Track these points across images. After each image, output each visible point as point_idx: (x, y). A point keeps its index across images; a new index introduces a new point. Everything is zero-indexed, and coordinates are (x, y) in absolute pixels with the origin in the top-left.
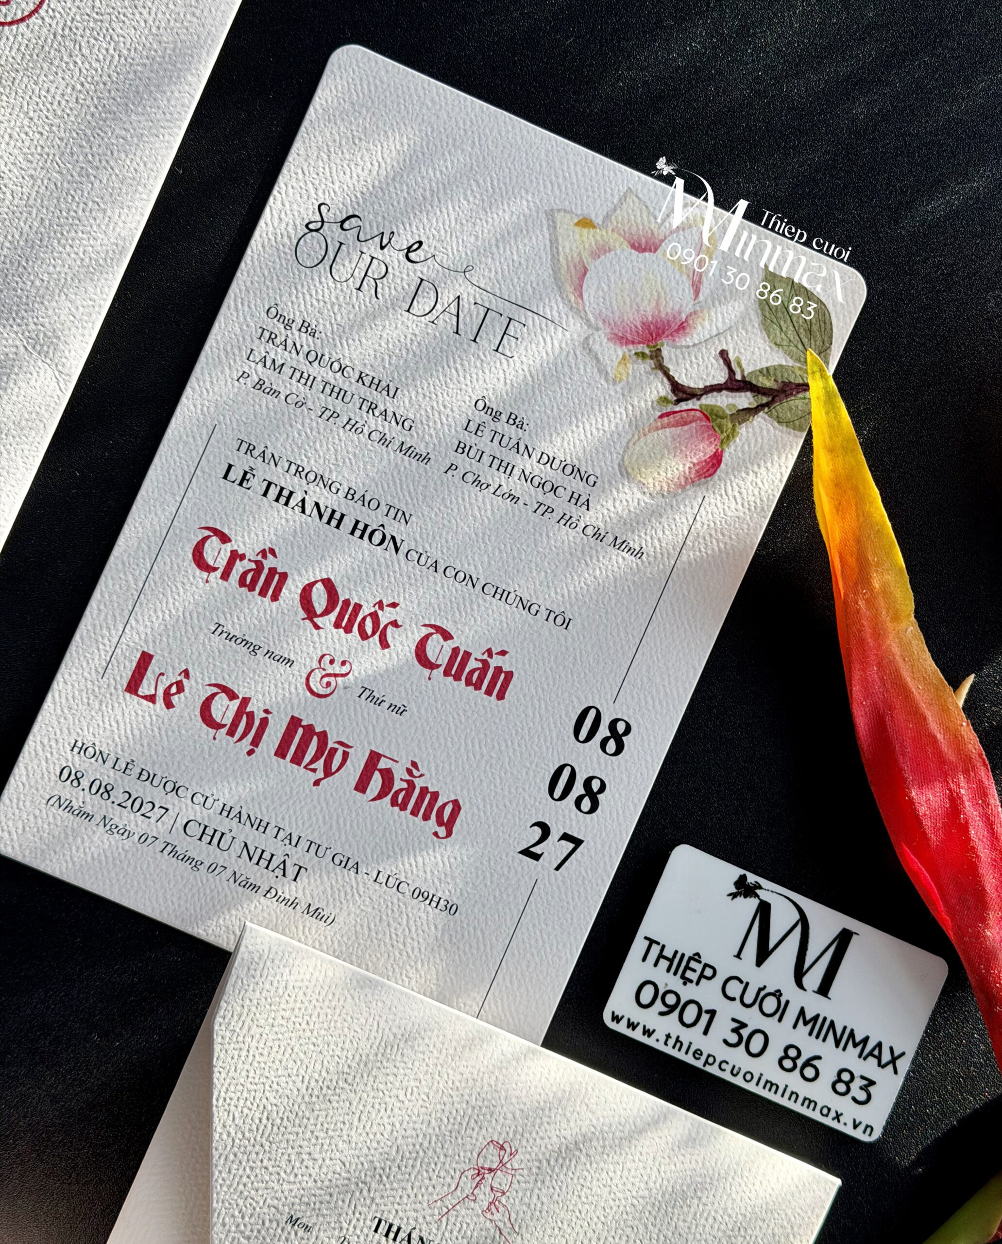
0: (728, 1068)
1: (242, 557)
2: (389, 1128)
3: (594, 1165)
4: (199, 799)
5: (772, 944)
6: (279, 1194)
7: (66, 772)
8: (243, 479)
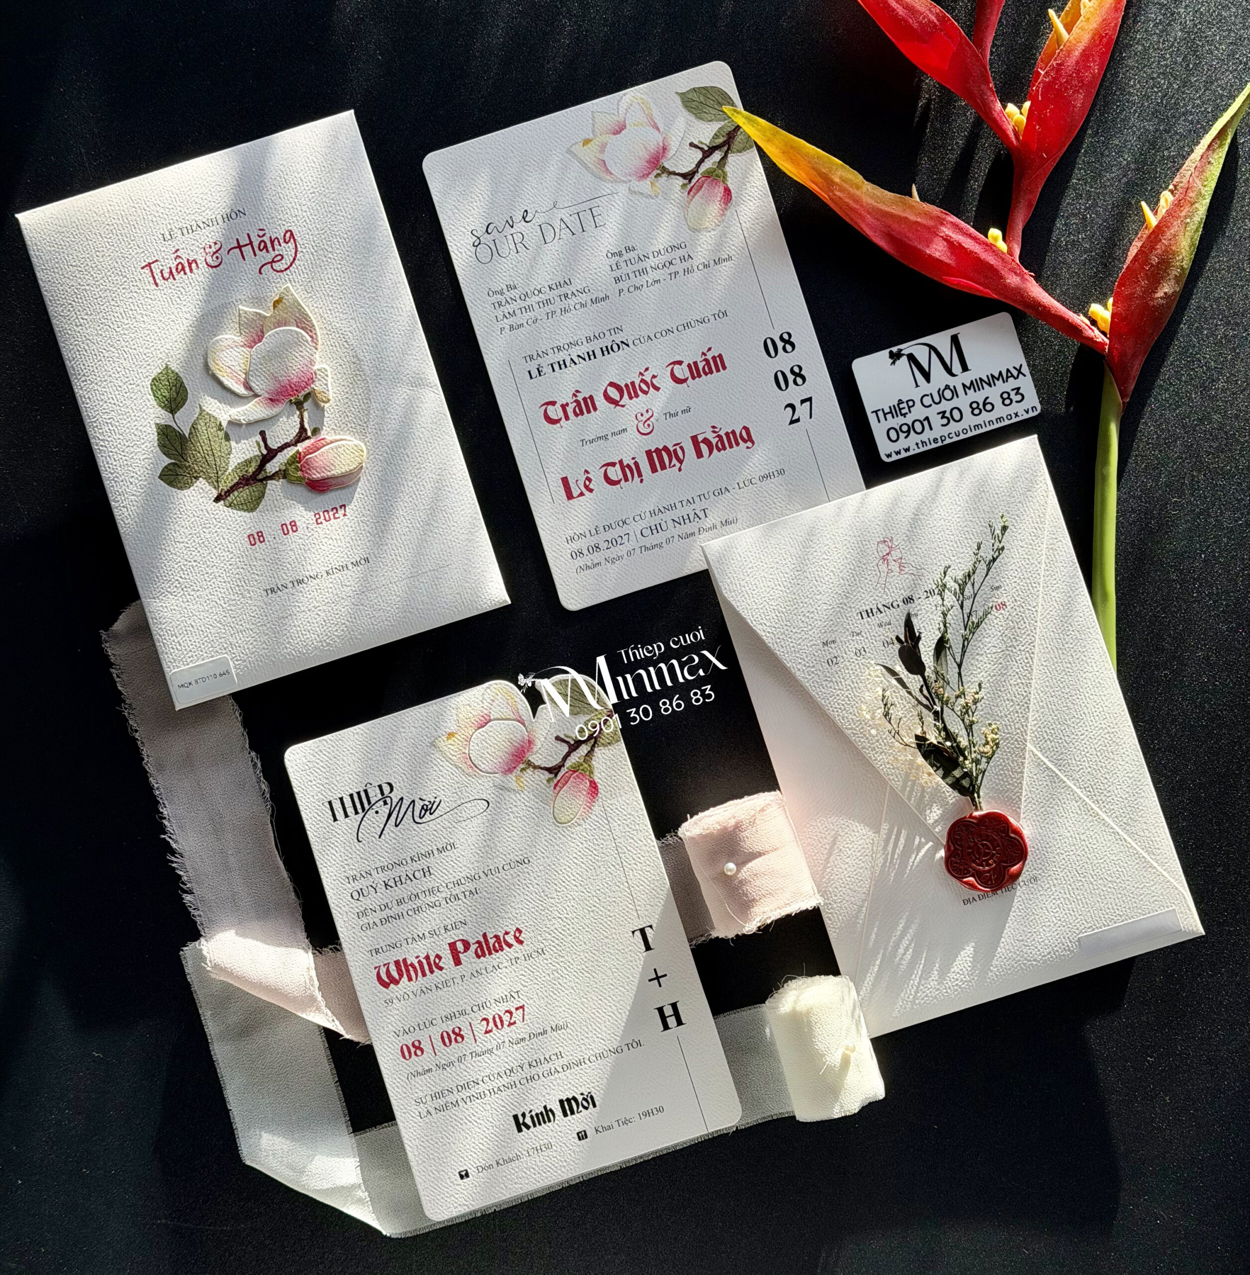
0: (953, 435)
1: (567, 404)
2: (831, 574)
3: (929, 516)
4: (637, 518)
5: (927, 369)
6: (811, 638)
7: (574, 554)
8: (539, 372)
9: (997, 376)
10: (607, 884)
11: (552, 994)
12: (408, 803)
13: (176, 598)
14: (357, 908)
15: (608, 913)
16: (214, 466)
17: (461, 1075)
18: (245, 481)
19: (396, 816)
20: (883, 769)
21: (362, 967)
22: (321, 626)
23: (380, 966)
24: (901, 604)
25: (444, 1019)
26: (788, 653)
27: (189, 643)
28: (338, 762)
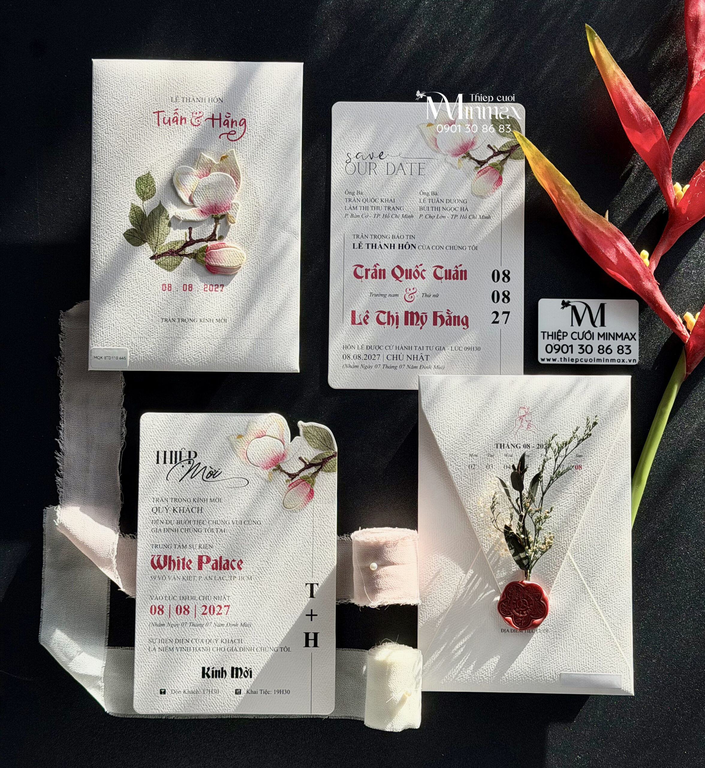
0: (583, 360)
1: (369, 270)
2: (488, 416)
4: (388, 348)
5: (581, 317)
6: (464, 449)
7: (345, 356)
8: (359, 246)
9: (619, 335)
10: (301, 551)
13: (110, 306)
14: (153, 517)
15: (296, 568)
16: (157, 239)
17: (180, 634)
18: (172, 253)
19: (193, 472)
20: (480, 538)
21: (144, 552)
22: (187, 349)
23: (155, 556)
24: (522, 447)
25: (181, 598)
26: (448, 453)
27: (109, 334)
28: (170, 430)
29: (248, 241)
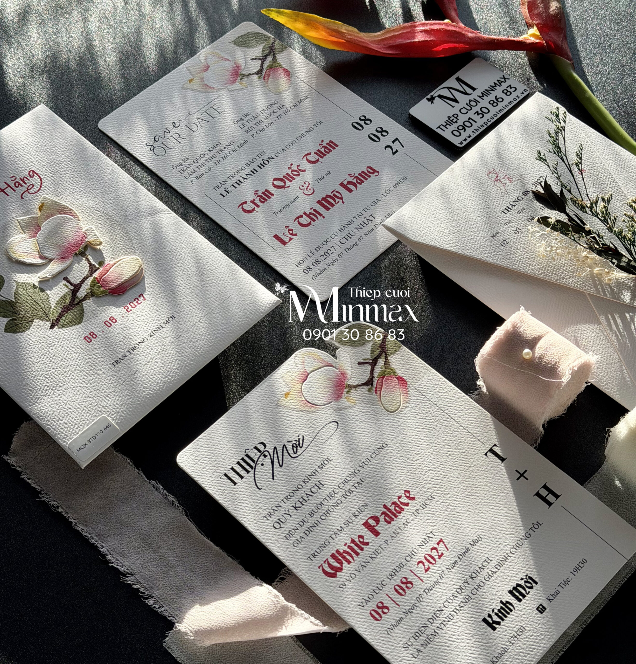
0: (490, 120)
3: (506, 150)
4: (333, 236)
5: (453, 98)
6: (482, 238)
7: (305, 271)
8: (227, 192)
9: (494, 85)
10: (449, 433)
11: (456, 522)
12: (282, 449)
13: (50, 397)
14: (283, 533)
15: (461, 451)
16: (41, 310)
17: (426, 610)
18: (66, 309)
19: (277, 461)
21: (309, 572)
22: (162, 368)
23: (322, 565)
24: (523, 197)
25: (390, 577)
26: (474, 251)
27: (73, 420)
28: (217, 447)
29: (128, 247)
